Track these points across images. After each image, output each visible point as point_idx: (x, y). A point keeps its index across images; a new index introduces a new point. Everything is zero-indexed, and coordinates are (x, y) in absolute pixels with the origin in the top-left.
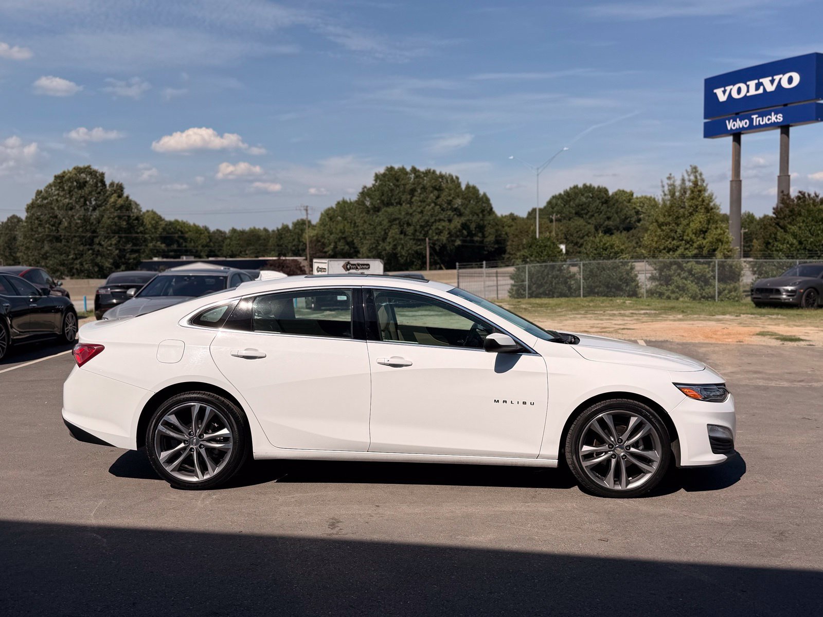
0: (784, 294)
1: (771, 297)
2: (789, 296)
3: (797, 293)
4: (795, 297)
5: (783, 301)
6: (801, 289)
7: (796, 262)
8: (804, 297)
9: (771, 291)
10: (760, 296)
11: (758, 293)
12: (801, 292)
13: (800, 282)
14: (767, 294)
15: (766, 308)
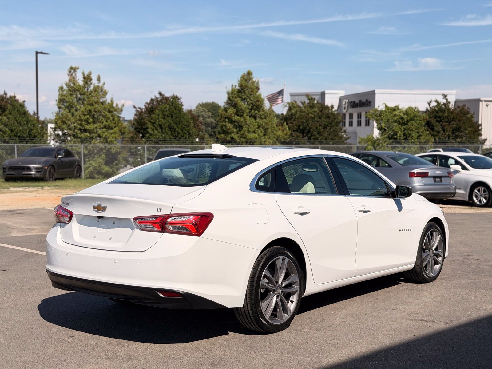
0: (34, 170)
1: (24, 173)
2: (37, 172)
3: (44, 169)
4: (43, 172)
5: (33, 176)
6: (46, 166)
7: (15, 146)
8: (48, 173)
9: (24, 168)
10: (13, 173)
11: (10, 170)
12: (46, 169)
13: (45, 161)
14: (20, 171)
15: (18, 182)
